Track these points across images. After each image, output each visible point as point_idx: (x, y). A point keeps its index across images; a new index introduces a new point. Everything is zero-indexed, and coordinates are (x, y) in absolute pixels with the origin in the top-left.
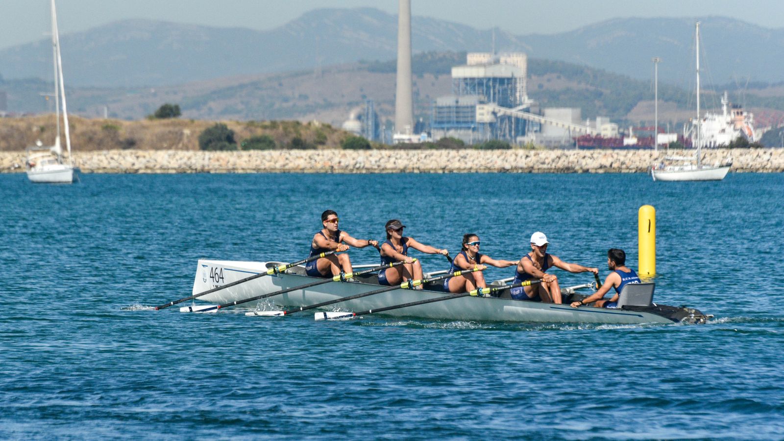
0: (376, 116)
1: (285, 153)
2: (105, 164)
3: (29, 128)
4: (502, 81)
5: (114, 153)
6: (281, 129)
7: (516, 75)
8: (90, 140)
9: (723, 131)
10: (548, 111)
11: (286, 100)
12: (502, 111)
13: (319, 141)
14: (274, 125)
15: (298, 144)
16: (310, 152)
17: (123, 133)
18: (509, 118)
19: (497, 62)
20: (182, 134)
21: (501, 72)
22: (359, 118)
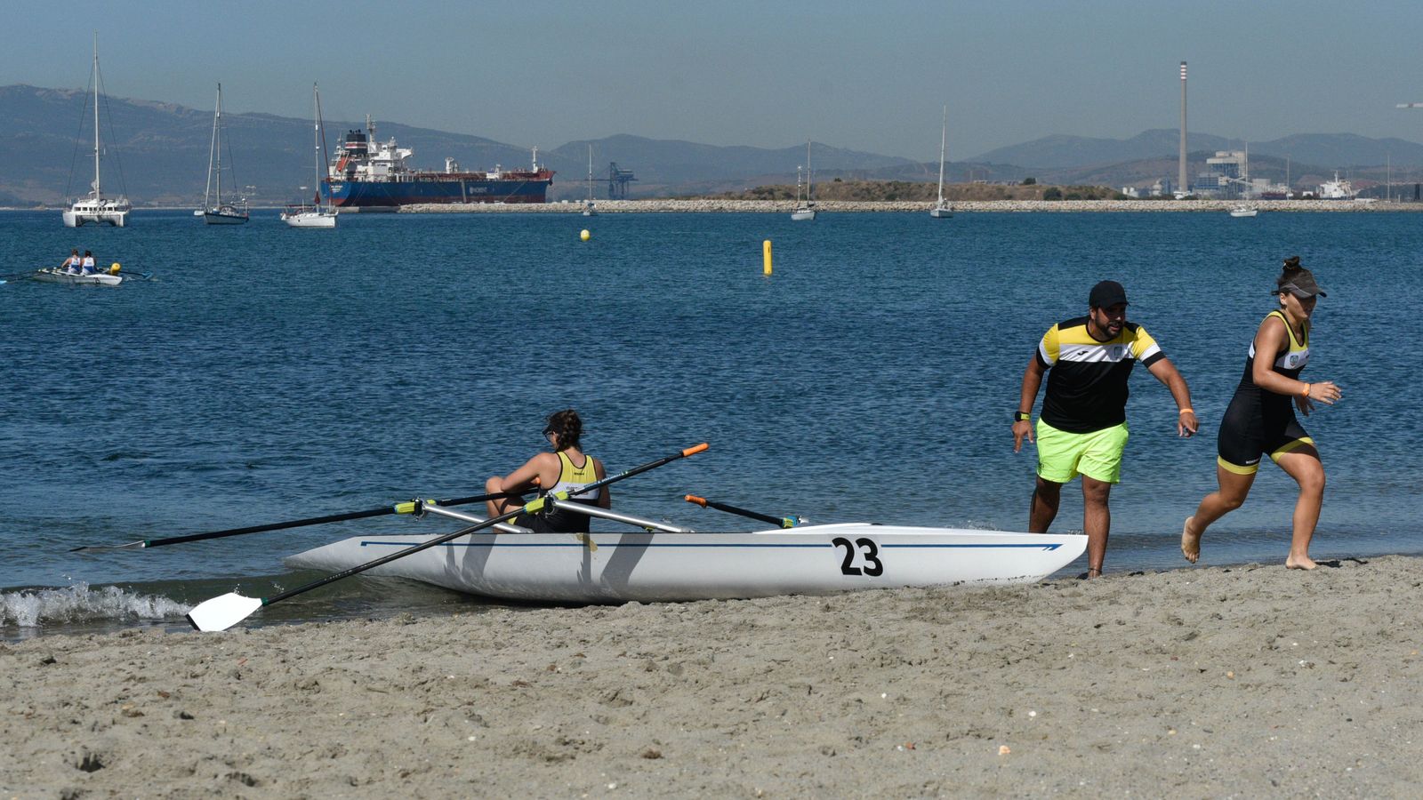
0: (1169, 182)
1: (1084, 202)
2: (996, 207)
3: (961, 189)
4: (1231, 165)
5: (1001, 202)
6: (1084, 190)
7: (1239, 162)
8: (990, 196)
9: (1335, 190)
10: (1254, 180)
11: (1129, 174)
12: (1231, 180)
13: (1103, 196)
14: (1081, 188)
15: (1092, 198)
16: (1097, 201)
17: (1007, 192)
18: (1235, 183)
19: (1230, 155)
20: (1035, 192)
21: (1232, 161)
22: (1161, 183)
